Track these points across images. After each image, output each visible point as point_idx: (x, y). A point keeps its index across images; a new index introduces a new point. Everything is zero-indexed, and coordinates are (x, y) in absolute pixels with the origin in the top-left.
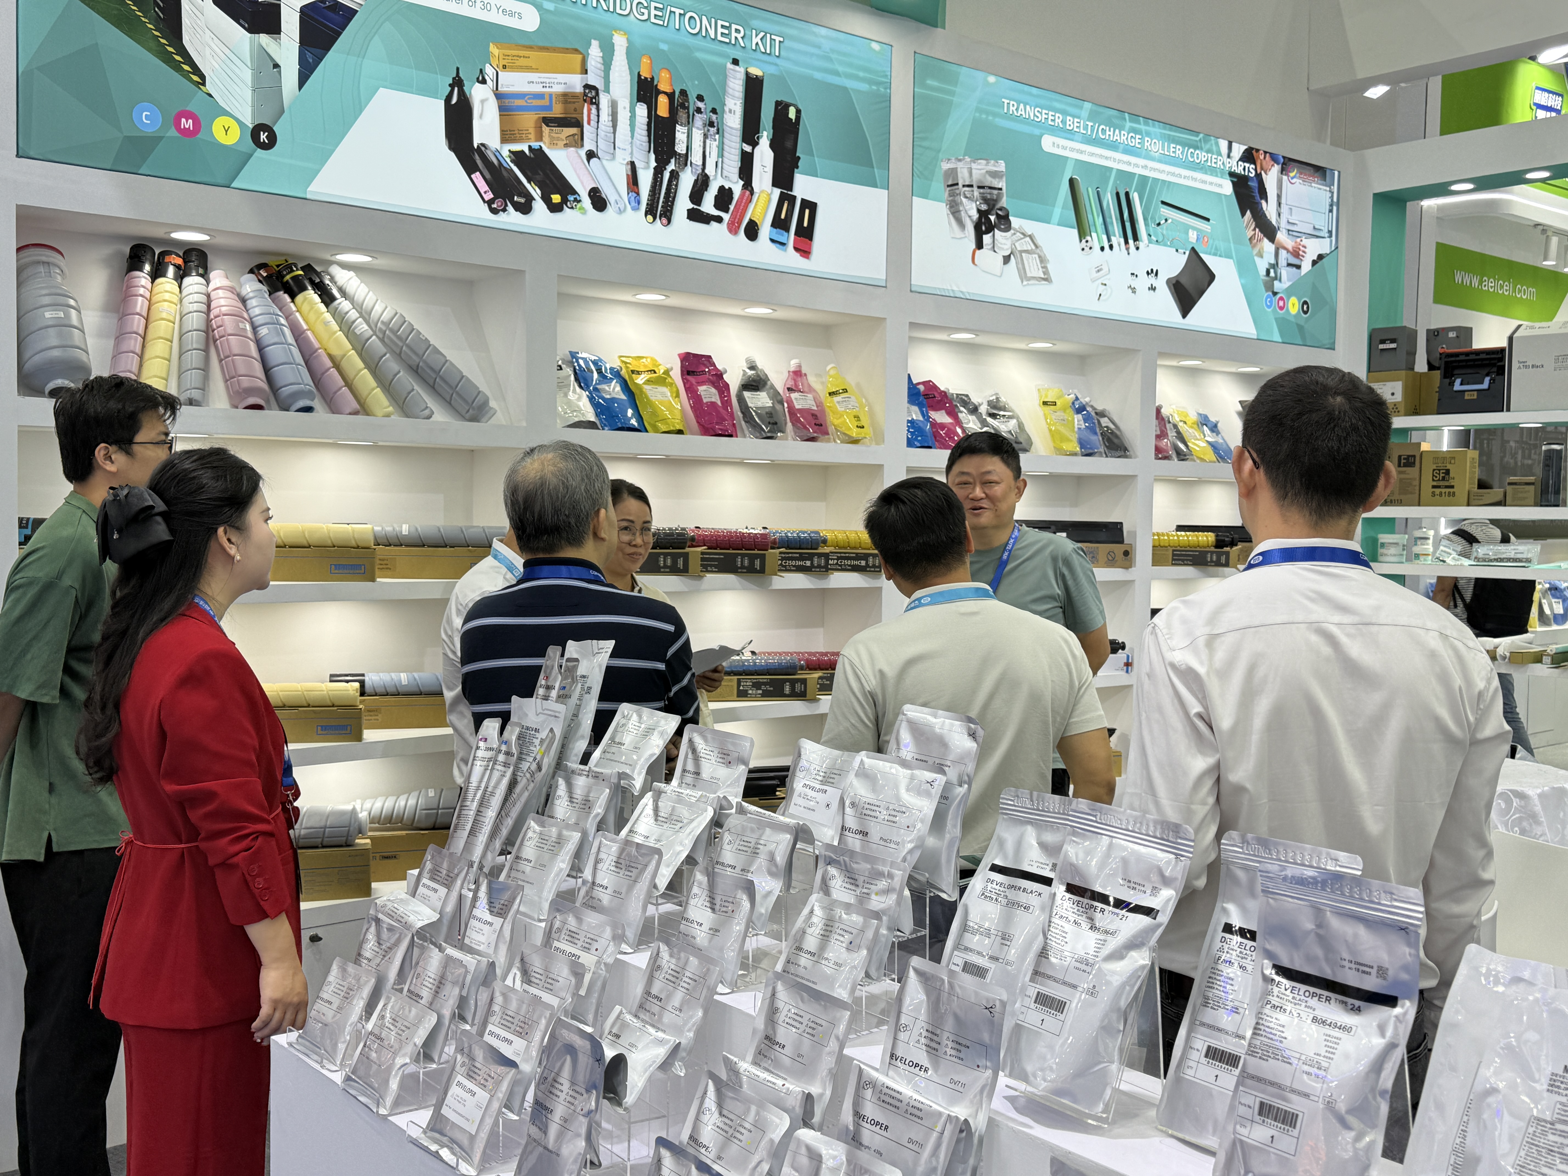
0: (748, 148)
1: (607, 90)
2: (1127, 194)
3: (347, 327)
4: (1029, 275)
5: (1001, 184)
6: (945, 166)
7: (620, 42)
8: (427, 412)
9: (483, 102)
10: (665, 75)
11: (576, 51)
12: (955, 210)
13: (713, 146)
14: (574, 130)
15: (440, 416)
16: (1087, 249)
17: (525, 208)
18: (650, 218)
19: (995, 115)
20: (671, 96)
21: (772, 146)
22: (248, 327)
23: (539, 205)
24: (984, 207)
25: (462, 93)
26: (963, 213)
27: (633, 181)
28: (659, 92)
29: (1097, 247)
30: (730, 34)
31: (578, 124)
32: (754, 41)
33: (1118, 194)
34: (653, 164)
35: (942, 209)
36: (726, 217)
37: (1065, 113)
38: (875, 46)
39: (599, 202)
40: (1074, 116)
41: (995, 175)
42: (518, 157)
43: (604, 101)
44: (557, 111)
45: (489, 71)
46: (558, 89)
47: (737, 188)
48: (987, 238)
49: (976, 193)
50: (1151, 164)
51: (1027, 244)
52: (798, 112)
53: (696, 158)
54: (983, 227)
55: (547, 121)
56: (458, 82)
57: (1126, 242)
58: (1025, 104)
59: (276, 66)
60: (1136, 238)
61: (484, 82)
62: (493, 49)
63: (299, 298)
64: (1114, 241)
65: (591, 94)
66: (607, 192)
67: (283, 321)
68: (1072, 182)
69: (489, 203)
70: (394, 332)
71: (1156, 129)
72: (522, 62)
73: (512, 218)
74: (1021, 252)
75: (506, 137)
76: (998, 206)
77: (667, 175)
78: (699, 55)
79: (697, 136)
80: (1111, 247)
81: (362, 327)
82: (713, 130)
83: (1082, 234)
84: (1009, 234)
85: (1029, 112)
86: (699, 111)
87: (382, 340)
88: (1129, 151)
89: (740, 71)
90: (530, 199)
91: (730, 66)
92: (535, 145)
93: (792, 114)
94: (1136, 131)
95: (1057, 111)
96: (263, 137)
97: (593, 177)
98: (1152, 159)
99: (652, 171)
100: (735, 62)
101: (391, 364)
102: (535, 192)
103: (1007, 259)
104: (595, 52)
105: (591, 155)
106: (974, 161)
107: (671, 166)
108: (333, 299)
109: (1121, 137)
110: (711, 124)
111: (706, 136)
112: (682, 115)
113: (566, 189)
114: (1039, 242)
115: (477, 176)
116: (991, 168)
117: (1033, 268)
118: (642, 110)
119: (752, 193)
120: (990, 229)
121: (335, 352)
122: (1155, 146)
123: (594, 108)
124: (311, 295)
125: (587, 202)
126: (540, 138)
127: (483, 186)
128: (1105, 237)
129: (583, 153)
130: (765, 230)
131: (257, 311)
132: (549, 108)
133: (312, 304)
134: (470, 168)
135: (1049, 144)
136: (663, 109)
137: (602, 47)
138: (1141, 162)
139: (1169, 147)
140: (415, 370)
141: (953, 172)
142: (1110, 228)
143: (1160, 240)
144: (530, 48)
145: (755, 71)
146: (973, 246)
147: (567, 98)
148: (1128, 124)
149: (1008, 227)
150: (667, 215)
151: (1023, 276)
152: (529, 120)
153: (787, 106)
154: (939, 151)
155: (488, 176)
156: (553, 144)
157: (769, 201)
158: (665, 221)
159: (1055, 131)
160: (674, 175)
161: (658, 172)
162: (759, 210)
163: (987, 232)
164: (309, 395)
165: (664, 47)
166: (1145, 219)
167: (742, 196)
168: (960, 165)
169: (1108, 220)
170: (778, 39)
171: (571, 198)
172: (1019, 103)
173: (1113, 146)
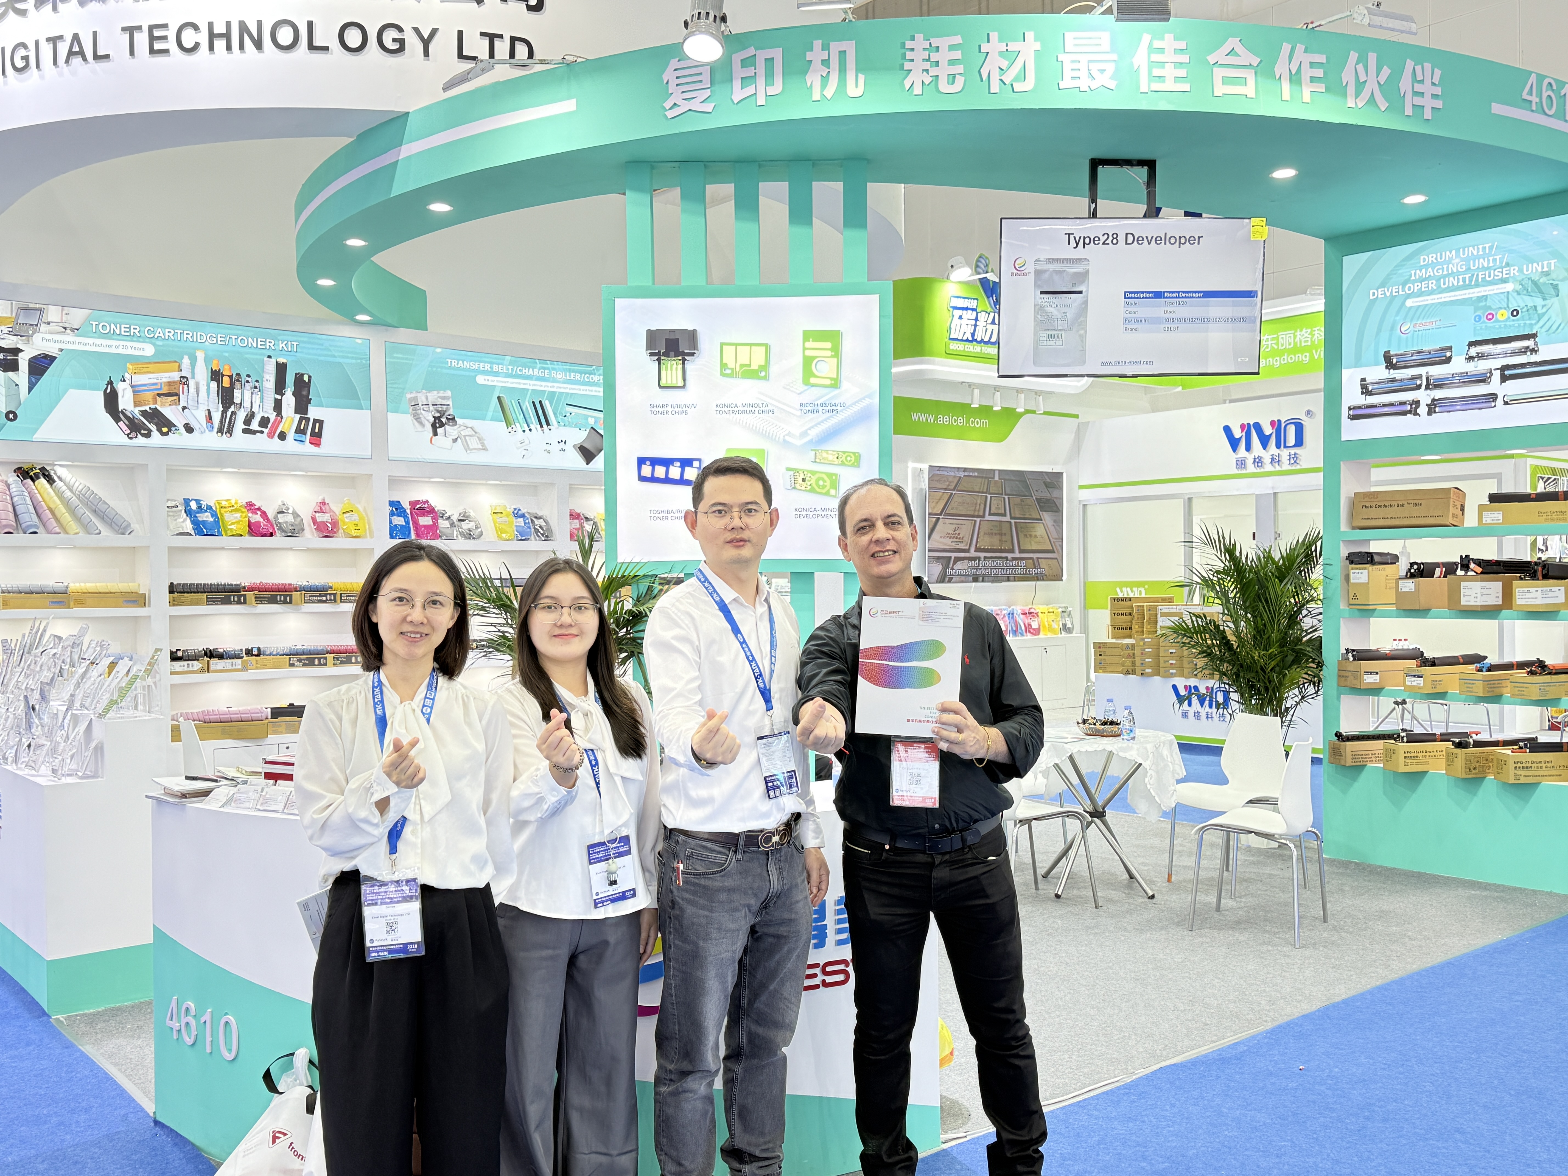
0: (279, 397)
1: (193, 377)
2: (540, 402)
3: (60, 495)
4: (471, 447)
5: (450, 402)
6: (409, 396)
7: (200, 355)
8: (97, 531)
9: (124, 390)
10: (227, 367)
11: (175, 362)
12: (417, 418)
13: (257, 399)
14: (175, 398)
15: (105, 532)
16: (513, 432)
17: (148, 435)
18: (220, 434)
19: (442, 368)
20: (231, 377)
21: (293, 394)
22: (8, 498)
23: (155, 433)
24: (437, 415)
25: (112, 387)
26: (423, 419)
27: (210, 418)
28: (223, 376)
29: (520, 431)
30: (265, 345)
31: (177, 395)
32: (281, 346)
33: (533, 402)
34: (221, 409)
35: (409, 418)
36: (266, 431)
37: (492, 363)
38: (359, 341)
39: (189, 429)
40: (498, 364)
41: (444, 398)
42: (144, 413)
43: (191, 383)
44: (165, 390)
45: (127, 376)
46: (165, 380)
47: (272, 416)
48: (440, 431)
49: (431, 408)
50: (556, 385)
51: (469, 432)
52: (310, 377)
53: (247, 404)
54: (437, 424)
55: (159, 395)
56: (110, 383)
57: (541, 426)
58: (463, 361)
59: (17, 385)
60: (548, 424)
61: (124, 381)
62: (129, 366)
63: (36, 483)
64: (532, 427)
65: (184, 381)
66: (193, 424)
67: (26, 494)
68: (499, 398)
69: (128, 435)
70: (84, 495)
71: (561, 366)
72: (145, 370)
73: (140, 440)
74: (465, 436)
75: (136, 404)
76: (447, 413)
77: (229, 414)
78: (247, 356)
79: (247, 395)
80: (530, 430)
81: (68, 494)
82: (256, 390)
83: (508, 424)
84: (455, 427)
85: (467, 365)
86: (248, 382)
87: (79, 499)
88: (539, 379)
89: (273, 361)
90: (150, 431)
91: (266, 359)
92: (153, 407)
93: (306, 378)
94: (545, 369)
95: (485, 362)
96: (11, 416)
97: (186, 418)
98: (559, 382)
99: (220, 413)
100: (270, 357)
101: (82, 510)
102: (153, 427)
103: (455, 440)
104: (186, 361)
105: (184, 408)
106: (429, 391)
107: (232, 409)
108: (54, 481)
109: (535, 372)
110: (256, 387)
111: (252, 393)
112: (238, 385)
113: (170, 425)
114: (477, 430)
115: (121, 423)
116: (441, 394)
117: (474, 443)
118: (214, 385)
119: (282, 418)
120: (442, 425)
121: (52, 506)
122: (560, 376)
123: (186, 386)
124: (42, 481)
125: (182, 430)
126: (156, 403)
127: (124, 428)
128: (526, 425)
129: (180, 408)
130: (291, 435)
131: (14, 490)
132: (161, 389)
133: (43, 485)
134: (117, 419)
135: (481, 379)
136: (226, 382)
137: (190, 359)
138: (550, 384)
139: (570, 376)
140: (95, 512)
141: (416, 398)
142: (529, 420)
143: (567, 424)
144: (150, 363)
145: (282, 360)
146: (431, 434)
147: (170, 384)
148: (539, 366)
149: (455, 423)
150: (230, 431)
151: (467, 448)
152: (149, 396)
153: (303, 375)
154: (404, 389)
155: (127, 423)
156: (162, 405)
157: (293, 421)
158: (228, 435)
159: (485, 373)
160: (233, 413)
161: (224, 412)
162: (286, 426)
163: (440, 427)
164: (36, 526)
165: (227, 354)
166: (555, 414)
167: (276, 420)
168: (419, 395)
169: (527, 416)
170: (295, 344)
171: (173, 429)
172: (458, 361)
173: (529, 377)
